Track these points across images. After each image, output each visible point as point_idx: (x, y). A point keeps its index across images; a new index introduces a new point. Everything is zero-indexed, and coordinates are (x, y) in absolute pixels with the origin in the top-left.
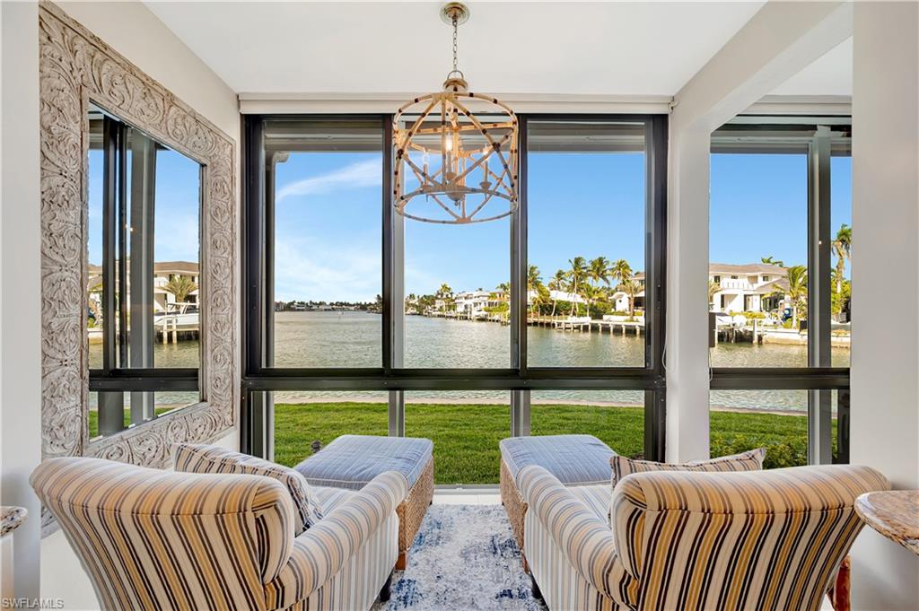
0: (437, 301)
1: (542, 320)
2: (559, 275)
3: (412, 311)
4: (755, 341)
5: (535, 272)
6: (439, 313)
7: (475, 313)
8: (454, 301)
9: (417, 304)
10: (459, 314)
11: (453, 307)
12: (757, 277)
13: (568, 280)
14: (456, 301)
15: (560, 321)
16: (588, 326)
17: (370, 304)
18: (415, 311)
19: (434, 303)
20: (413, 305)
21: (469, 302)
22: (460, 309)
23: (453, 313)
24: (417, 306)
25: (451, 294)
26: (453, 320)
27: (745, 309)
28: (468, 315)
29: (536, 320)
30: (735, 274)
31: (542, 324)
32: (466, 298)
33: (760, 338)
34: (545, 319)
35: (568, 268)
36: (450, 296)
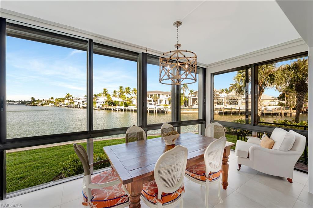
0: (65, 100)
1: (108, 108)
2: (115, 92)
3: (52, 105)
4: (166, 112)
5: (106, 90)
6: (65, 105)
7: (81, 105)
8: (73, 100)
9: (55, 101)
10: (75, 106)
11: (73, 103)
12: (168, 95)
13: (118, 94)
14: (74, 101)
15: (113, 108)
16: (123, 110)
17: (28, 101)
18: (53, 104)
19: (64, 101)
20: (52, 102)
21: (80, 101)
22: (76, 104)
23: (72, 105)
24: (54, 103)
25: (73, 98)
26: (71, 108)
27: (165, 103)
28: (79, 106)
29: (106, 108)
30: (163, 94)
31: (108, 109)
32: (79, 99)
33: (167, 112)
34: (109, 107)
35: (118, 90)
36: (72, 98)
